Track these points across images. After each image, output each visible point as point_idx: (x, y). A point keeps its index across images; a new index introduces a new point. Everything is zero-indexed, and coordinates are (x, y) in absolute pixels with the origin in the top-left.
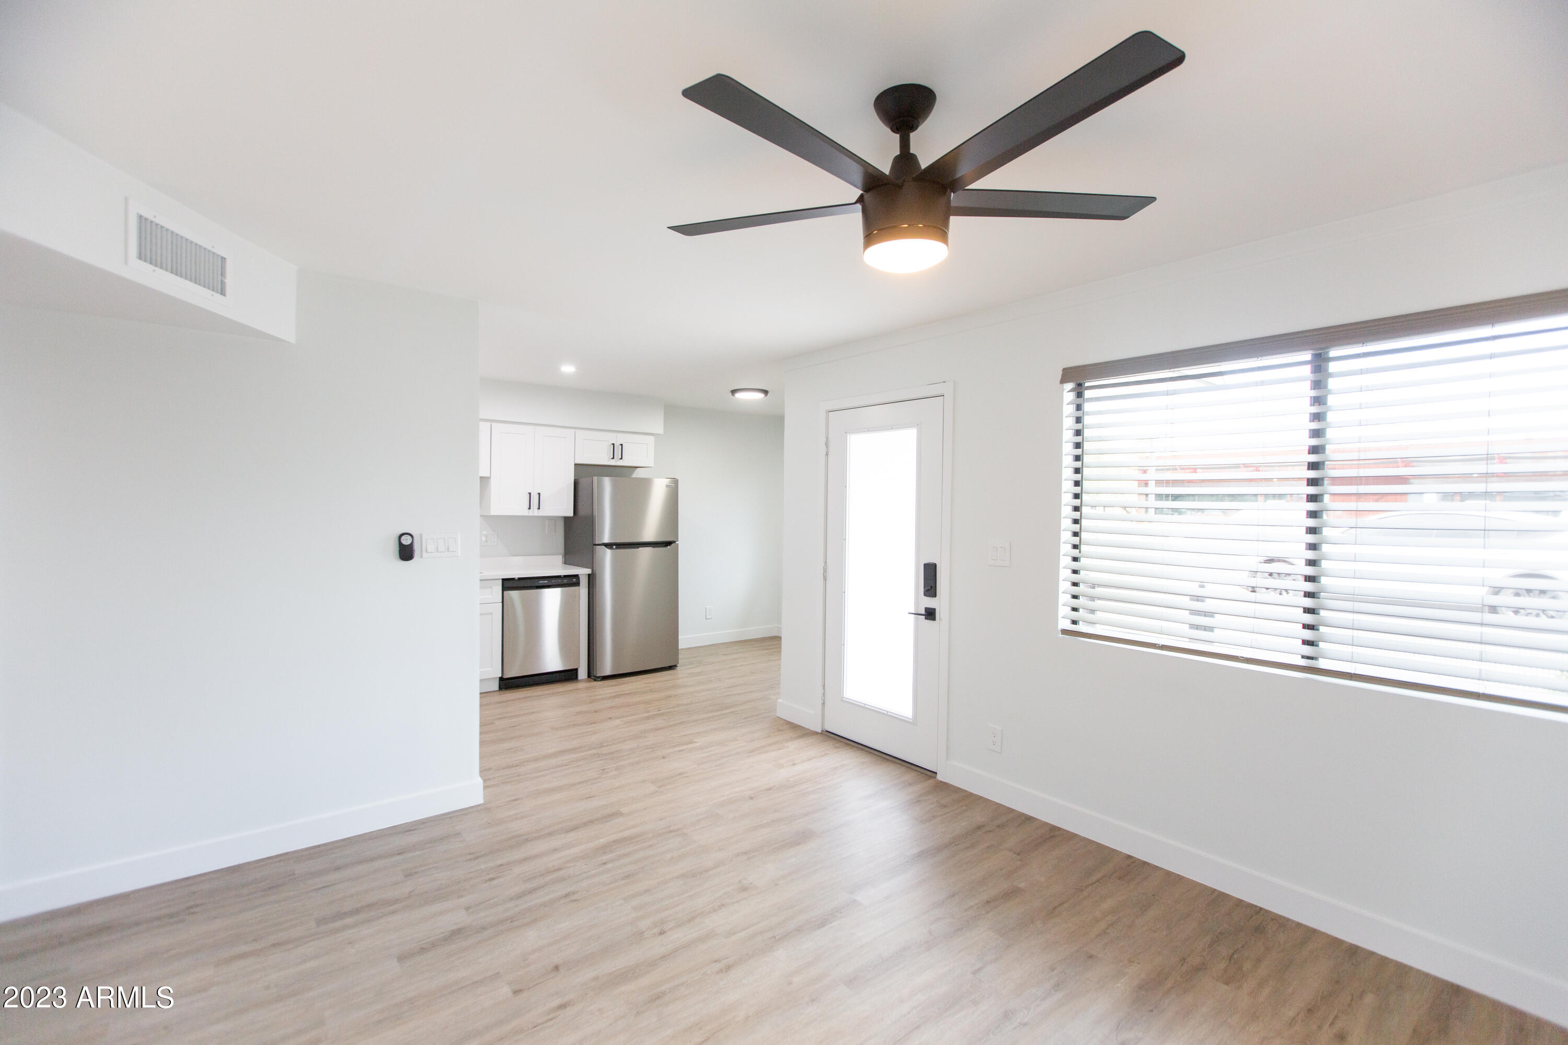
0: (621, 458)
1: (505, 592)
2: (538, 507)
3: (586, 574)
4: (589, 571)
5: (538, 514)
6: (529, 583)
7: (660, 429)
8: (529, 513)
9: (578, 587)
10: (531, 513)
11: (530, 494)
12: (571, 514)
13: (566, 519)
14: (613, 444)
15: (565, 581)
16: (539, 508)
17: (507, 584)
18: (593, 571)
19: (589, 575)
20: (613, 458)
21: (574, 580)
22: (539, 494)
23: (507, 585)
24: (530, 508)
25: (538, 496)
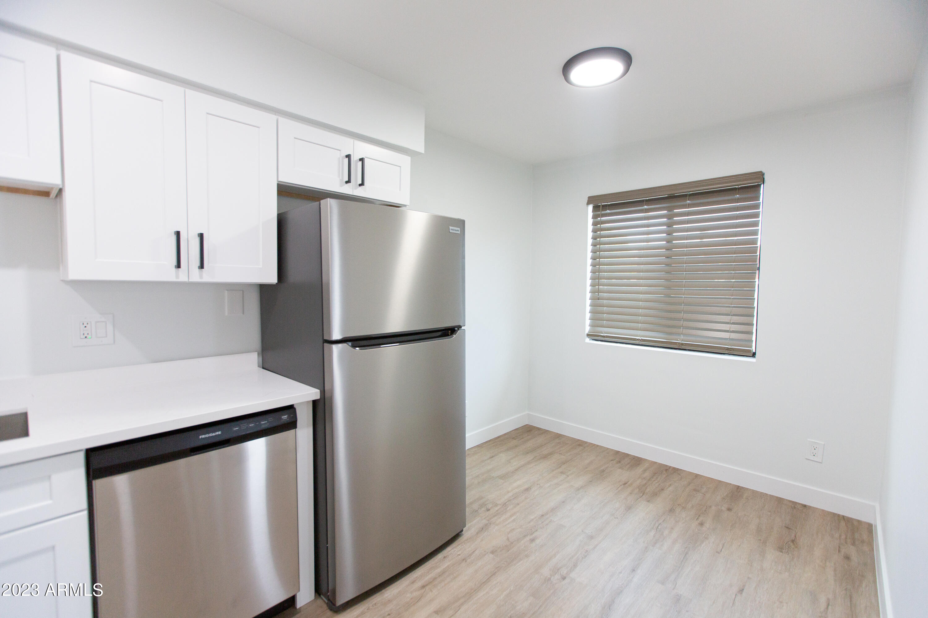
0: (362, 184)
1: (98, 484)
2: (198, 263)
3: (308, 402)
4: (313, 393)
5: (201, 277)
6: (171, 446)
7: (419, 146)
8: (177, 276)
9: (292, 431)
10: (182, 276)
11: (178, 234)
12: (272, 278)
13: (264, 289)
14: (348, 156)
15: (264, 423)
16: (202, 266)
17: (99, 462)
18: (323, 392)
19: (315, 402)
20: (348, 182)
21: (285, 417)
22: (201, 236)
23: (96, 463)
24: (178, 266)
25: (198, 240)
